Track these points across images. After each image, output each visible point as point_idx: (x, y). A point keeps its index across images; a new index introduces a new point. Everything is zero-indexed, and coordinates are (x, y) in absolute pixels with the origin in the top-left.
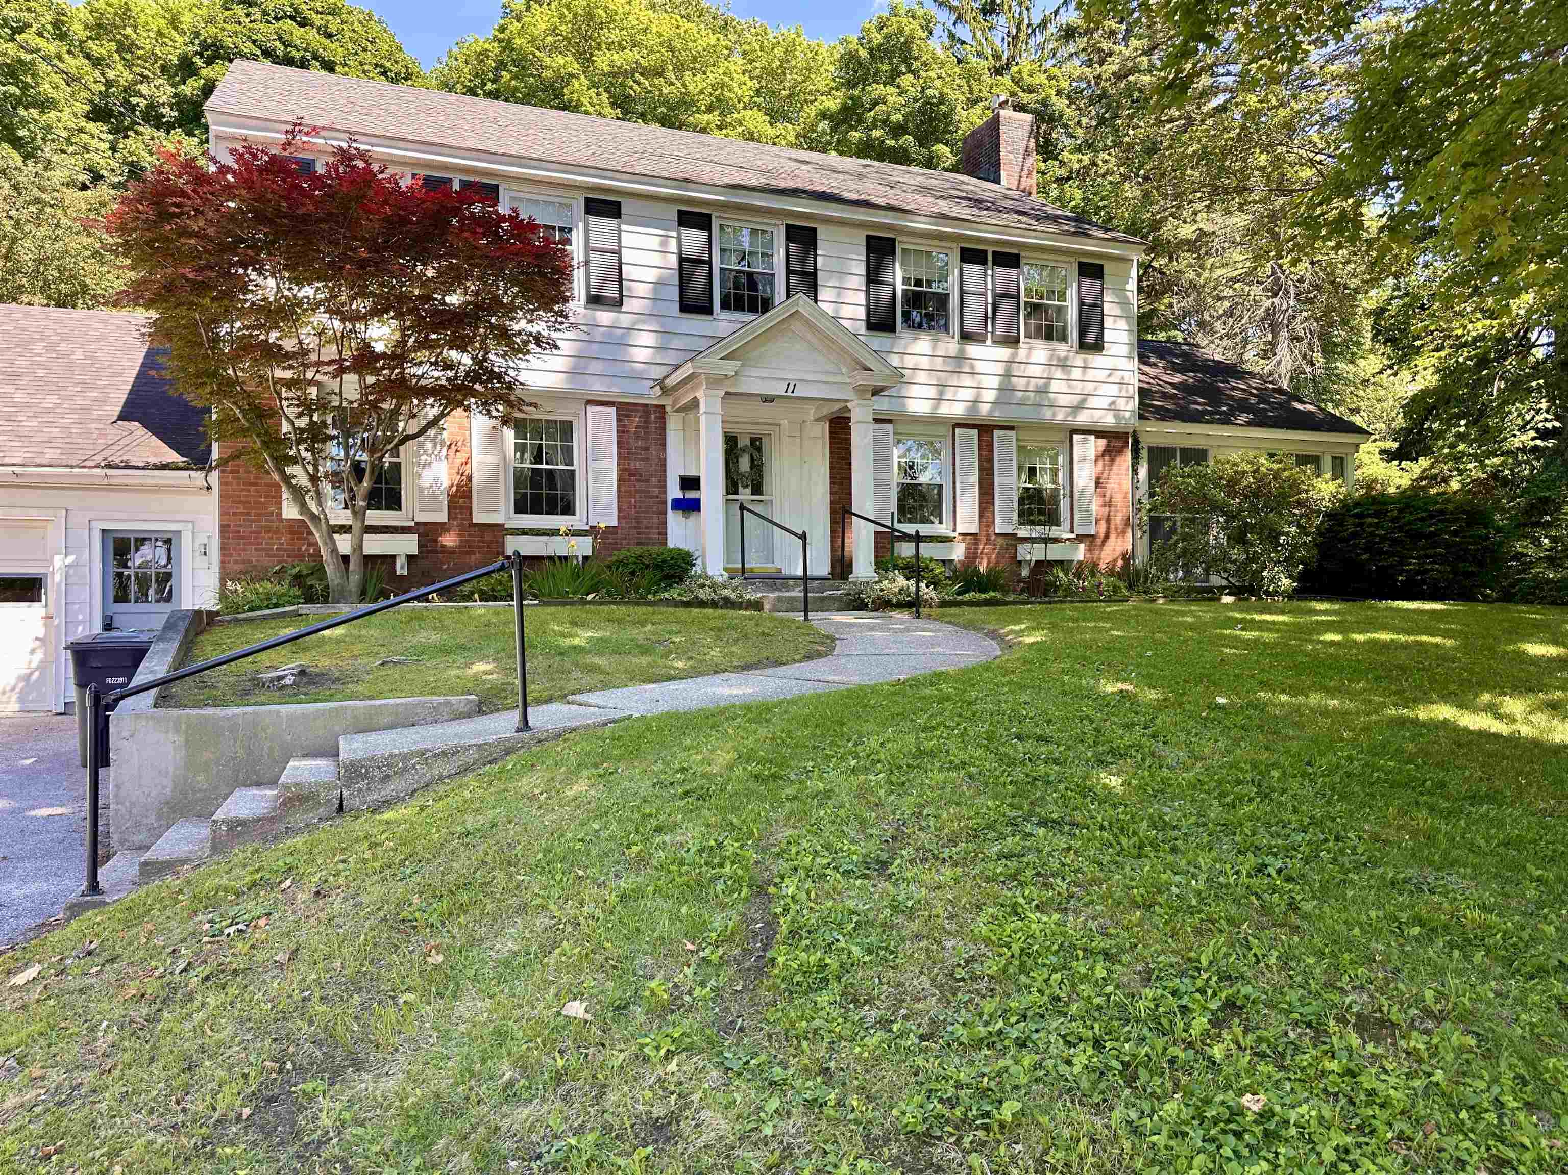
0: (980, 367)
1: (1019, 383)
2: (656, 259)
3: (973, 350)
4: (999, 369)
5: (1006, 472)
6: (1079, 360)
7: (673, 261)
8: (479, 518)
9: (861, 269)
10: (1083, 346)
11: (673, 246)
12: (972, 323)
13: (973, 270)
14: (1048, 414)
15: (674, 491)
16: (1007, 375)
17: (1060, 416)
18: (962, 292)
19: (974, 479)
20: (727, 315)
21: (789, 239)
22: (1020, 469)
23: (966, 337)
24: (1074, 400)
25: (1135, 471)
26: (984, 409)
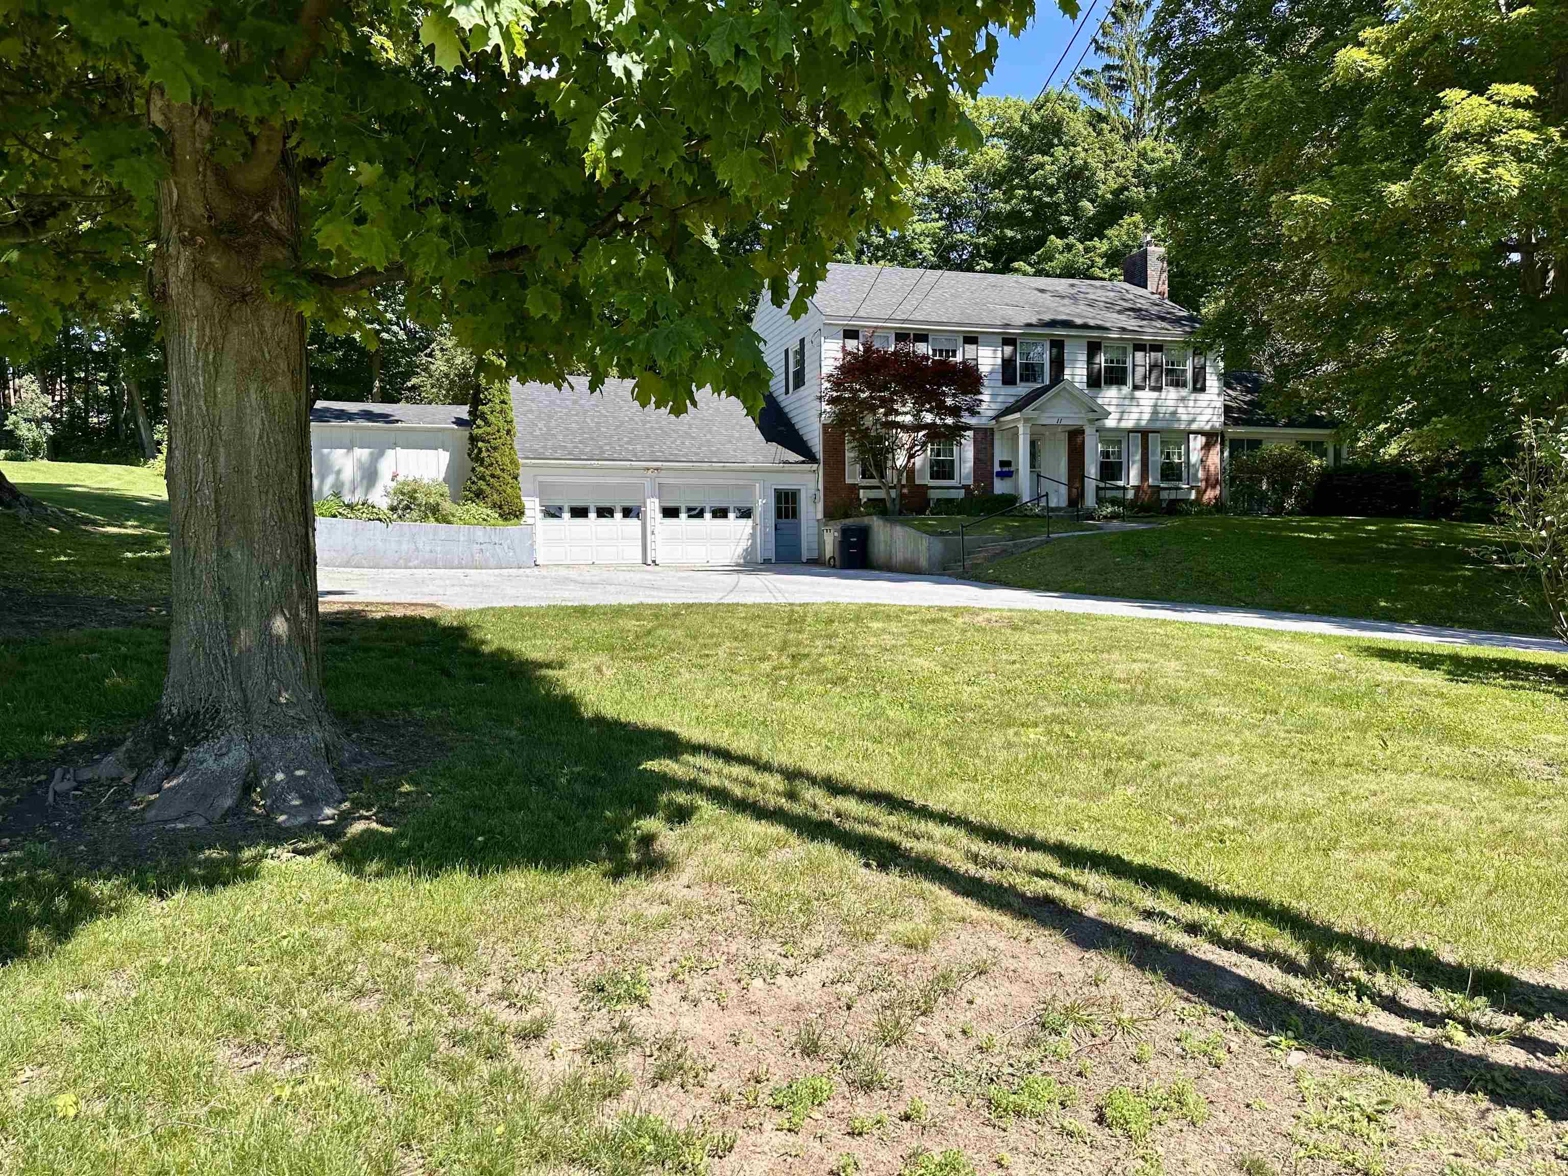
0: (1142, 402)
1: (1163, 410)
2: (991, 361)
3: (1138, 394)
4: (1152, 402)
5: (1154, 454)
6: (1193, 396)
7: (999, 361)
8: (917, 482)
9: (1085, 358)
10: (1195, 390)
11: (999, 354)
12: (1138, 381)
13: (1139, 355)
14: (1176, 426)
15: (997, 468)
16: (1155, 406)
17: (1183, 427)
18: (1134, 366)
19: (1138, 457)
20: (1023, 384)
21: (1051, 347)
22: (1162, 452)
23: (1136, 388)
24: (1191, 417)
25: (1222, 452)
26: (1143, 423)
